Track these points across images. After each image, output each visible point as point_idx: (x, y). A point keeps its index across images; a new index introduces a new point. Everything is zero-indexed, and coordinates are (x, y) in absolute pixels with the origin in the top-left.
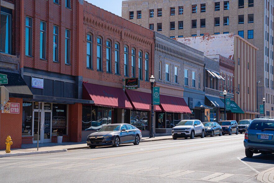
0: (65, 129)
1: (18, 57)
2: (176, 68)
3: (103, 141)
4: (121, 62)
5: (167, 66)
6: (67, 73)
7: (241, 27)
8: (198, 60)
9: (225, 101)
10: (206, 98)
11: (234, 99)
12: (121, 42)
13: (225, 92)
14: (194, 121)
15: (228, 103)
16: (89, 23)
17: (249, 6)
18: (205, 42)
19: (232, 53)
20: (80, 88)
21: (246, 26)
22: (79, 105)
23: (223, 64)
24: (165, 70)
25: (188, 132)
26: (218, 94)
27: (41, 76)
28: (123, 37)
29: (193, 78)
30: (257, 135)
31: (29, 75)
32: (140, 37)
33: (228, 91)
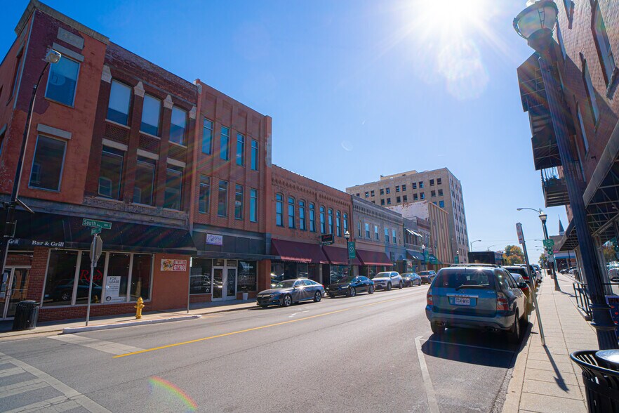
0: (255, 285)
1: (187, 213)
2: (376, 227)
3: (270, 300)
4: (317, 220)
5: (367, 225)
6: (253, 230)
7: (434, 199)
8: (397, 221)
9: (424, 254)
10: (407, 252)
11: (433, 252)
12: (316, 203)
13: (423, 247)
14: (391, 272)
15: (427, 256)
16: (279, 184)
17: (438, 184)
18: (404, 209)
19: (427, 216)
20: (268, 244)
21: (438, 198)
22: (267, 261)
23: (420, 224)
24: (365, 229)
25: (384, 284)
26: (418, 249)
27: (219, 233)
28: (318, 198)
29: (394, 235)
30: (448, 297)
31: (205, 231)
32: (336, 199)
33: (426, 246)
